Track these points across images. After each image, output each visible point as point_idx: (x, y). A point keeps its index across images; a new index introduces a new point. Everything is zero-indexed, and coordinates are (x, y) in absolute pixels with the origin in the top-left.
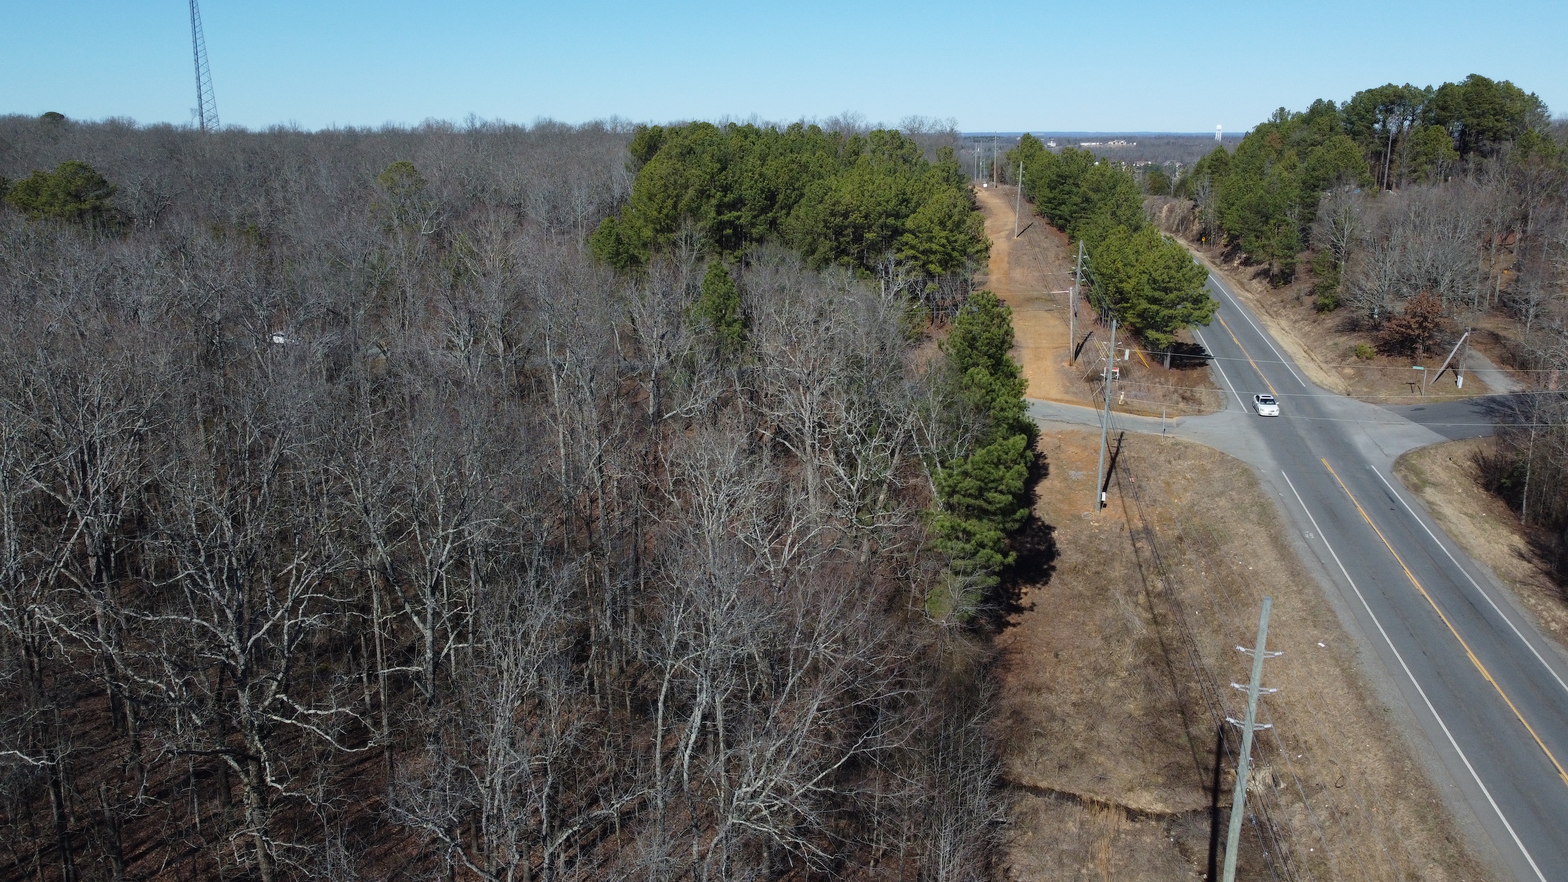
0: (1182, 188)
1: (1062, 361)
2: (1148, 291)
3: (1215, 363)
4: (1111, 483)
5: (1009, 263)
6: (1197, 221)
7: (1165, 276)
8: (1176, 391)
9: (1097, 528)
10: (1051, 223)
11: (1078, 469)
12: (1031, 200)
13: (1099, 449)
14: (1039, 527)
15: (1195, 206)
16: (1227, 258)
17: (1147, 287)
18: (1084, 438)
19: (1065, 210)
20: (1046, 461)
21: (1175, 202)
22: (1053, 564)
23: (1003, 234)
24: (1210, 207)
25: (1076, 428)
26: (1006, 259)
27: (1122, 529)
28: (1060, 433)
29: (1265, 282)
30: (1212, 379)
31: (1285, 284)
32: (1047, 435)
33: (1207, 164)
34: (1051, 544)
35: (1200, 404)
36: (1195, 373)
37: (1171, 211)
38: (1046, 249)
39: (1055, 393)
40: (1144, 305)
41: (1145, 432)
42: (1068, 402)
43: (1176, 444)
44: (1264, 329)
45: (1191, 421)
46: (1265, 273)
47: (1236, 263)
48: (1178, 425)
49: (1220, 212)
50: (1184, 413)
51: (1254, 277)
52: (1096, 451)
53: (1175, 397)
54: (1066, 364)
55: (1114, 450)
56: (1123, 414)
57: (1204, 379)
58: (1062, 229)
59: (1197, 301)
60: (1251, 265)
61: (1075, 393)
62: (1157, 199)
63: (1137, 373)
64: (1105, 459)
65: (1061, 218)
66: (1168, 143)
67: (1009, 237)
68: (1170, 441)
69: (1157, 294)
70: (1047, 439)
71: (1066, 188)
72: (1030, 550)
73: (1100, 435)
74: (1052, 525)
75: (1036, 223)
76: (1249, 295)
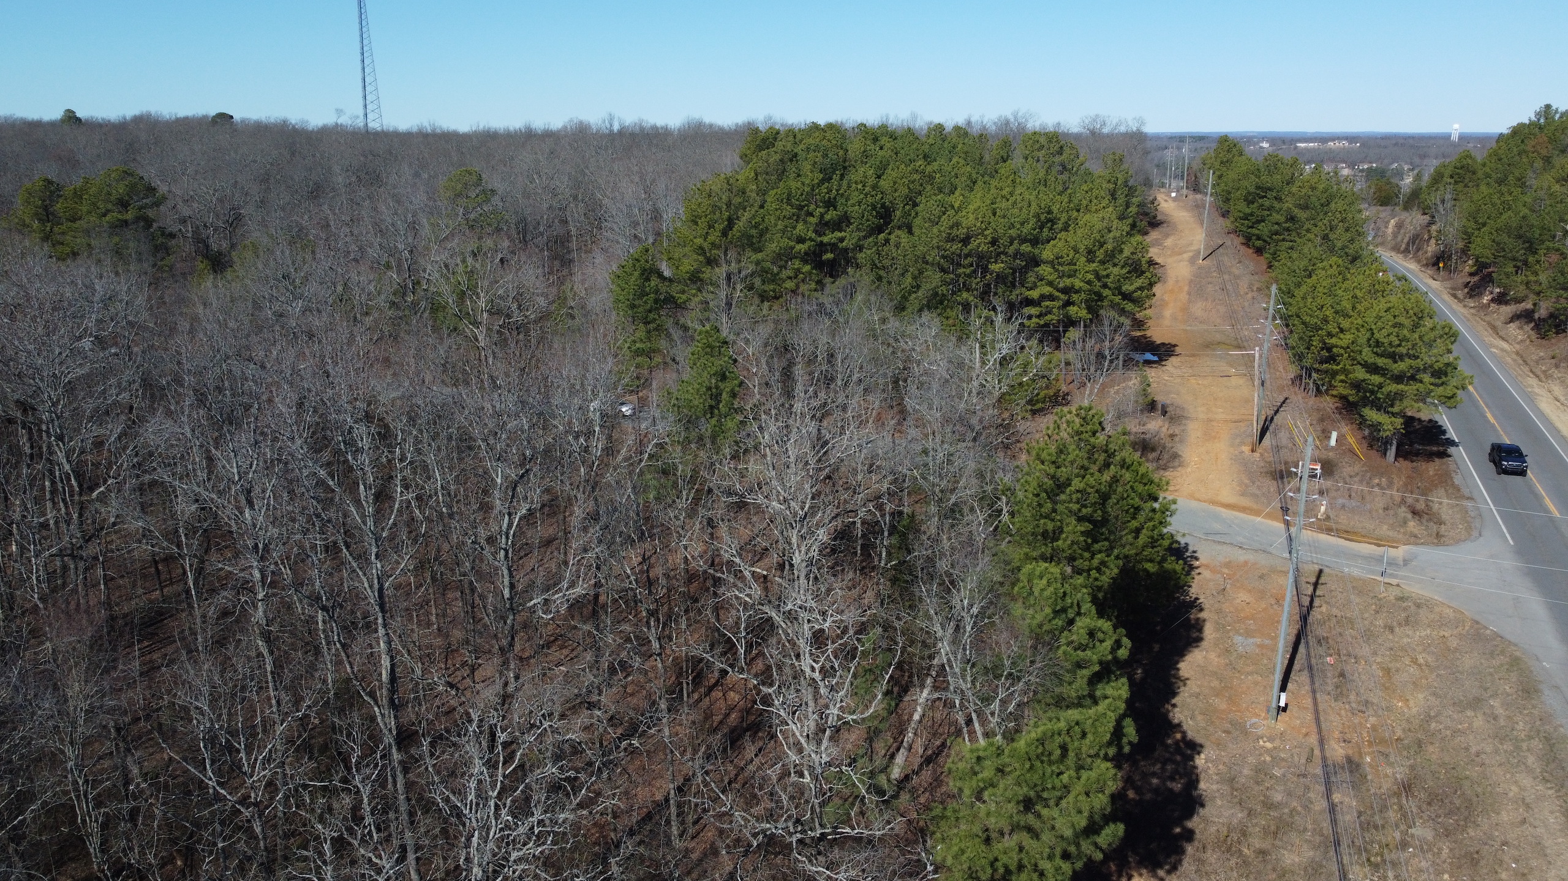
0: (1414, 200)
1: (1242, 443)
2: (1367, 355)
3: (1460, 453)
4: (1297, 666)
5: (1189, 294)
6: (1433, 241)
7: (1393, 338)
8: (1403, 501)
9: (1268, 751)
10: (1247, 243)
11: (1248, 634)
12: (1225, 214)
13: (1283, 598)
14: (1177, 743)
15: (1430, 224)
16: (1474, 291)
17: (1366, 351)
18: (1261, 577)
19: (1264, 229)
20: (1202, 615)
21: (1404, 215)
22: (1190, 824)
23: (1186, 256)
24: (1452, 224)
25: (1250, 557)
26: (1186, 288)
27: (1309, 760)
28: (1228, 565)
29: (1528, 328)
30: (1458, 479)
31: (1557, 333)
32: (1207, 566)
33: (1448, 173)
34: (1192, 781)
35: (1441, 523)
36: (1432, 468)
37: (1399, 226)
38: (1237, 277)
39: (1228, 494)
40: (1360, 374)
41: (1356, 572)
42: (1244, 509)
43: (1401, 599)
44: (1531, 399)
45: (1427, 554)
46: (1526, 316)
47: (1486, 299)
48: (1406, 562)
49: (1466, 233)
50: (1413, 539)
51: (1512, 320)
52: (1279, 601)
53: (1403, 512)
54: (1246, 449)
55: (1306, 601)
56: (1323, 537)
57: (1445, 480)
58: (1259, 251)
59: (1440, 373)
60: (1507, 303)
61: (1254, 496)
62: (1384, 212)
63: (1347, 469)
64: (1290, 615)
65: (1259, 238)
66: (1396, 144)
67: (1192, 261)
68: (1393, 593)
69: (1381, 362)
70: (1206, 574)
71: (1267, 203)
72: (1156, 791)
73: (1286, 573)
74: (1199, 739)
75: (1229, 243)
76: (1505, 345)
